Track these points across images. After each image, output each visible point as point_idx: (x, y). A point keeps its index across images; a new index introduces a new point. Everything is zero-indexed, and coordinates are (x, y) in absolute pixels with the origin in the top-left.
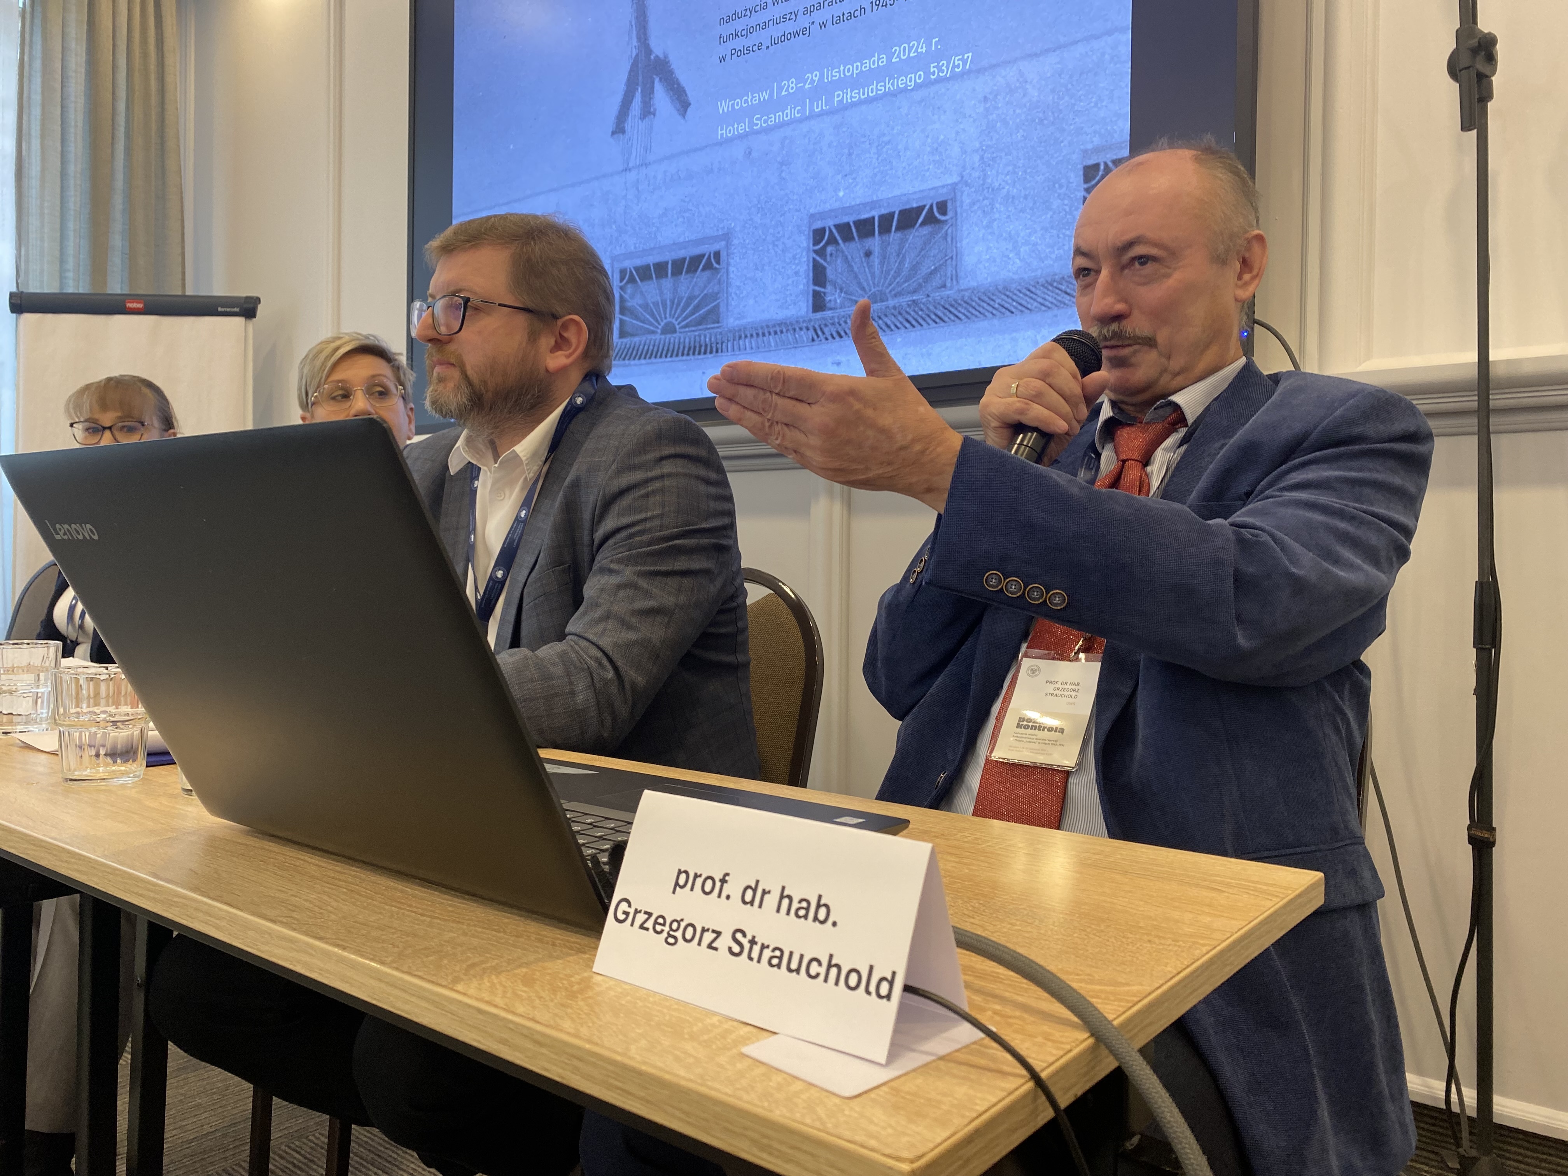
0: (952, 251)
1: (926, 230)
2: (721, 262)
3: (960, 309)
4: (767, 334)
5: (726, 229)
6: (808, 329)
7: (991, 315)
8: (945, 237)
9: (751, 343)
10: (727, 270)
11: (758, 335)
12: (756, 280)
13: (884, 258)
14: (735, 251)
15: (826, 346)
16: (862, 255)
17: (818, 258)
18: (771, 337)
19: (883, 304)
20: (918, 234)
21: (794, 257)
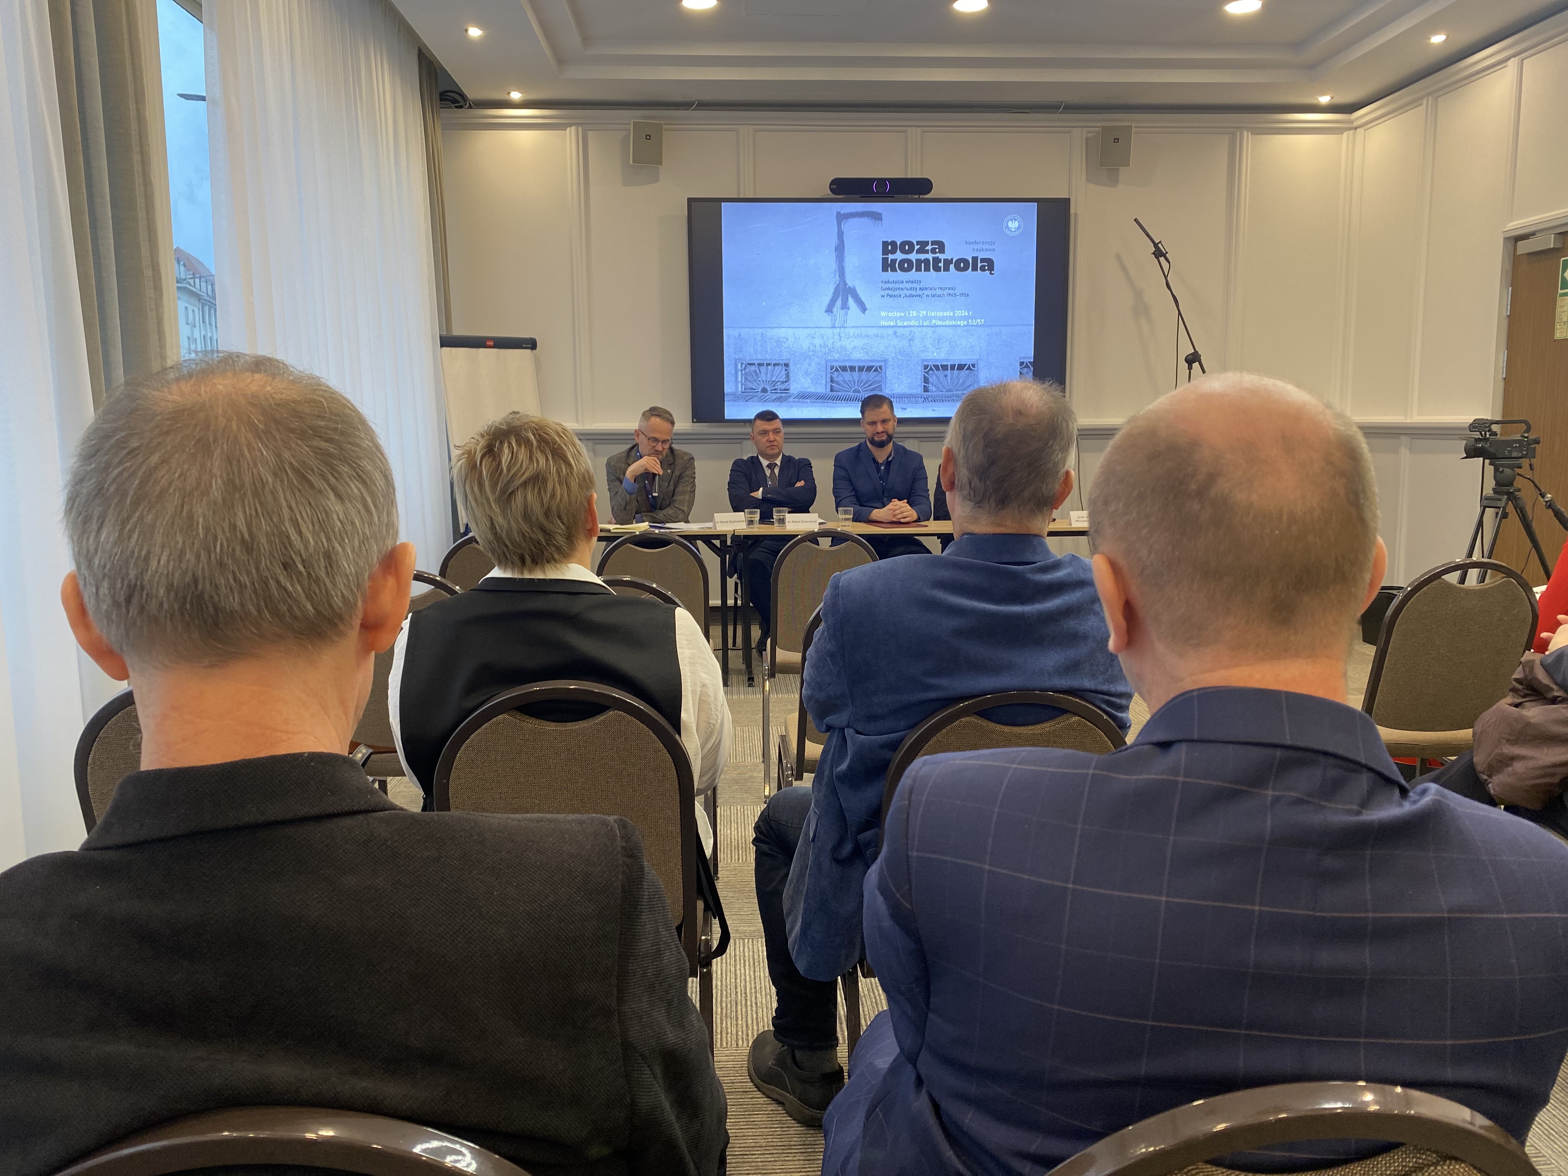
1: (968, 372)
2: (882, 370)
4: (906, 398)
5: (885, 358)
6: (921, 397)
10: (885, 373)
11: (903, 398)
12: (898, 378)
13: (952, 378)
14: (889, 367)
15: (929, 404)
16: (943, 376)
17: (926, 375)
20: (964, 372)
21: (915, 373)
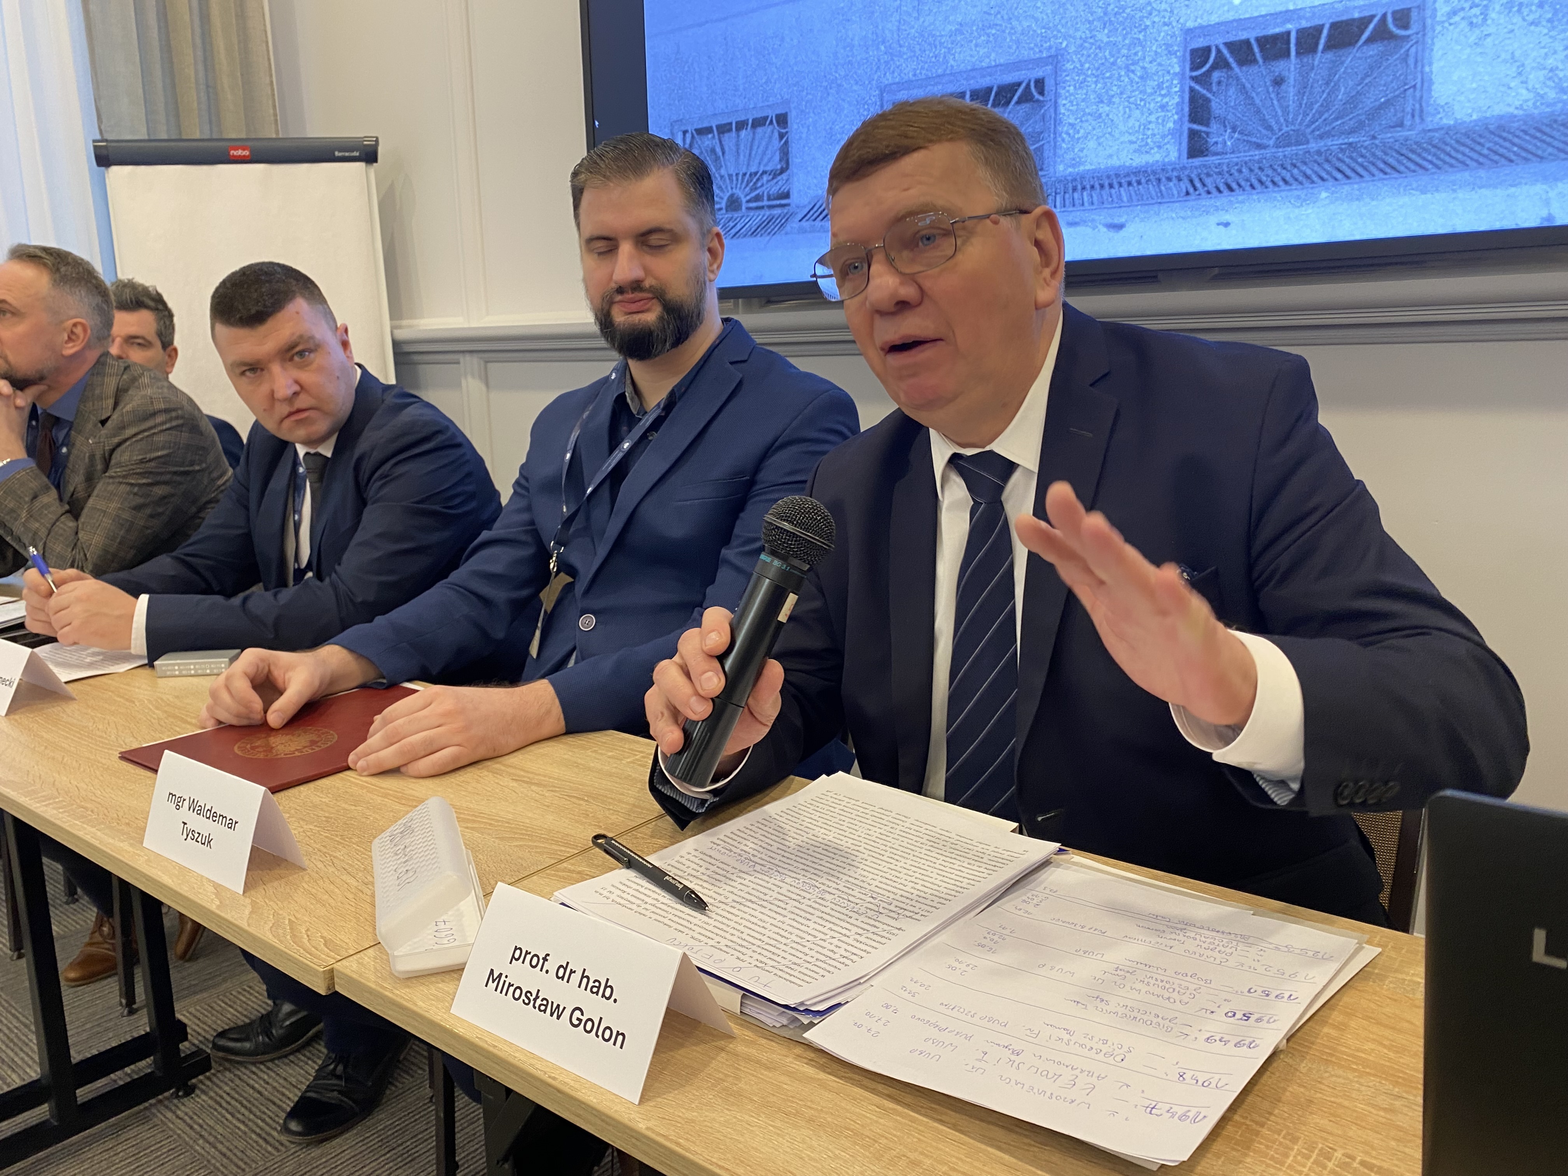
0: (1415, 79)
1: (1374, 50)
2: (1046, 92)
3: (1425, 155)
4: (1116, 185)
5: (1054, 49)
6: (1179, 179)
7: (1474, 164)
8: (1405, 59)
9: (1092, 197)
10: (1056, 102)
11: (1102, 186)
12: (1100, 116)
13: (1304, 87)
14: (1068, 78)
15: (1206, 202)
16: (1268, 84)
17: (1197, 87)
18: (1122, 189)
19: (1301, 147)
20: (1361, 55)
21: (1160, 86)
